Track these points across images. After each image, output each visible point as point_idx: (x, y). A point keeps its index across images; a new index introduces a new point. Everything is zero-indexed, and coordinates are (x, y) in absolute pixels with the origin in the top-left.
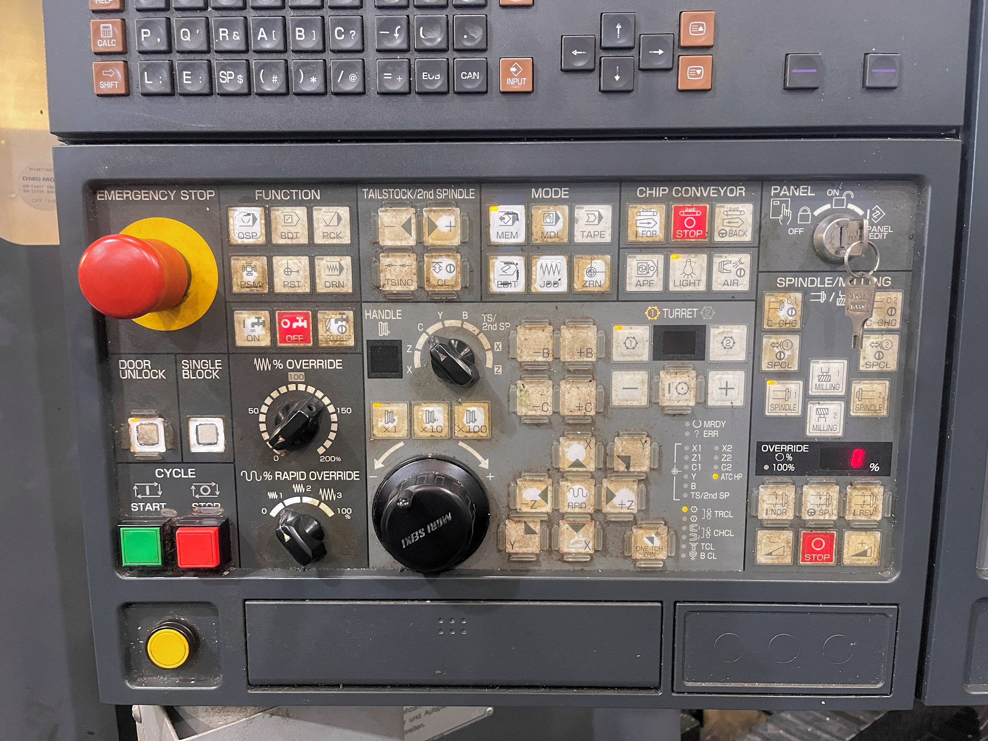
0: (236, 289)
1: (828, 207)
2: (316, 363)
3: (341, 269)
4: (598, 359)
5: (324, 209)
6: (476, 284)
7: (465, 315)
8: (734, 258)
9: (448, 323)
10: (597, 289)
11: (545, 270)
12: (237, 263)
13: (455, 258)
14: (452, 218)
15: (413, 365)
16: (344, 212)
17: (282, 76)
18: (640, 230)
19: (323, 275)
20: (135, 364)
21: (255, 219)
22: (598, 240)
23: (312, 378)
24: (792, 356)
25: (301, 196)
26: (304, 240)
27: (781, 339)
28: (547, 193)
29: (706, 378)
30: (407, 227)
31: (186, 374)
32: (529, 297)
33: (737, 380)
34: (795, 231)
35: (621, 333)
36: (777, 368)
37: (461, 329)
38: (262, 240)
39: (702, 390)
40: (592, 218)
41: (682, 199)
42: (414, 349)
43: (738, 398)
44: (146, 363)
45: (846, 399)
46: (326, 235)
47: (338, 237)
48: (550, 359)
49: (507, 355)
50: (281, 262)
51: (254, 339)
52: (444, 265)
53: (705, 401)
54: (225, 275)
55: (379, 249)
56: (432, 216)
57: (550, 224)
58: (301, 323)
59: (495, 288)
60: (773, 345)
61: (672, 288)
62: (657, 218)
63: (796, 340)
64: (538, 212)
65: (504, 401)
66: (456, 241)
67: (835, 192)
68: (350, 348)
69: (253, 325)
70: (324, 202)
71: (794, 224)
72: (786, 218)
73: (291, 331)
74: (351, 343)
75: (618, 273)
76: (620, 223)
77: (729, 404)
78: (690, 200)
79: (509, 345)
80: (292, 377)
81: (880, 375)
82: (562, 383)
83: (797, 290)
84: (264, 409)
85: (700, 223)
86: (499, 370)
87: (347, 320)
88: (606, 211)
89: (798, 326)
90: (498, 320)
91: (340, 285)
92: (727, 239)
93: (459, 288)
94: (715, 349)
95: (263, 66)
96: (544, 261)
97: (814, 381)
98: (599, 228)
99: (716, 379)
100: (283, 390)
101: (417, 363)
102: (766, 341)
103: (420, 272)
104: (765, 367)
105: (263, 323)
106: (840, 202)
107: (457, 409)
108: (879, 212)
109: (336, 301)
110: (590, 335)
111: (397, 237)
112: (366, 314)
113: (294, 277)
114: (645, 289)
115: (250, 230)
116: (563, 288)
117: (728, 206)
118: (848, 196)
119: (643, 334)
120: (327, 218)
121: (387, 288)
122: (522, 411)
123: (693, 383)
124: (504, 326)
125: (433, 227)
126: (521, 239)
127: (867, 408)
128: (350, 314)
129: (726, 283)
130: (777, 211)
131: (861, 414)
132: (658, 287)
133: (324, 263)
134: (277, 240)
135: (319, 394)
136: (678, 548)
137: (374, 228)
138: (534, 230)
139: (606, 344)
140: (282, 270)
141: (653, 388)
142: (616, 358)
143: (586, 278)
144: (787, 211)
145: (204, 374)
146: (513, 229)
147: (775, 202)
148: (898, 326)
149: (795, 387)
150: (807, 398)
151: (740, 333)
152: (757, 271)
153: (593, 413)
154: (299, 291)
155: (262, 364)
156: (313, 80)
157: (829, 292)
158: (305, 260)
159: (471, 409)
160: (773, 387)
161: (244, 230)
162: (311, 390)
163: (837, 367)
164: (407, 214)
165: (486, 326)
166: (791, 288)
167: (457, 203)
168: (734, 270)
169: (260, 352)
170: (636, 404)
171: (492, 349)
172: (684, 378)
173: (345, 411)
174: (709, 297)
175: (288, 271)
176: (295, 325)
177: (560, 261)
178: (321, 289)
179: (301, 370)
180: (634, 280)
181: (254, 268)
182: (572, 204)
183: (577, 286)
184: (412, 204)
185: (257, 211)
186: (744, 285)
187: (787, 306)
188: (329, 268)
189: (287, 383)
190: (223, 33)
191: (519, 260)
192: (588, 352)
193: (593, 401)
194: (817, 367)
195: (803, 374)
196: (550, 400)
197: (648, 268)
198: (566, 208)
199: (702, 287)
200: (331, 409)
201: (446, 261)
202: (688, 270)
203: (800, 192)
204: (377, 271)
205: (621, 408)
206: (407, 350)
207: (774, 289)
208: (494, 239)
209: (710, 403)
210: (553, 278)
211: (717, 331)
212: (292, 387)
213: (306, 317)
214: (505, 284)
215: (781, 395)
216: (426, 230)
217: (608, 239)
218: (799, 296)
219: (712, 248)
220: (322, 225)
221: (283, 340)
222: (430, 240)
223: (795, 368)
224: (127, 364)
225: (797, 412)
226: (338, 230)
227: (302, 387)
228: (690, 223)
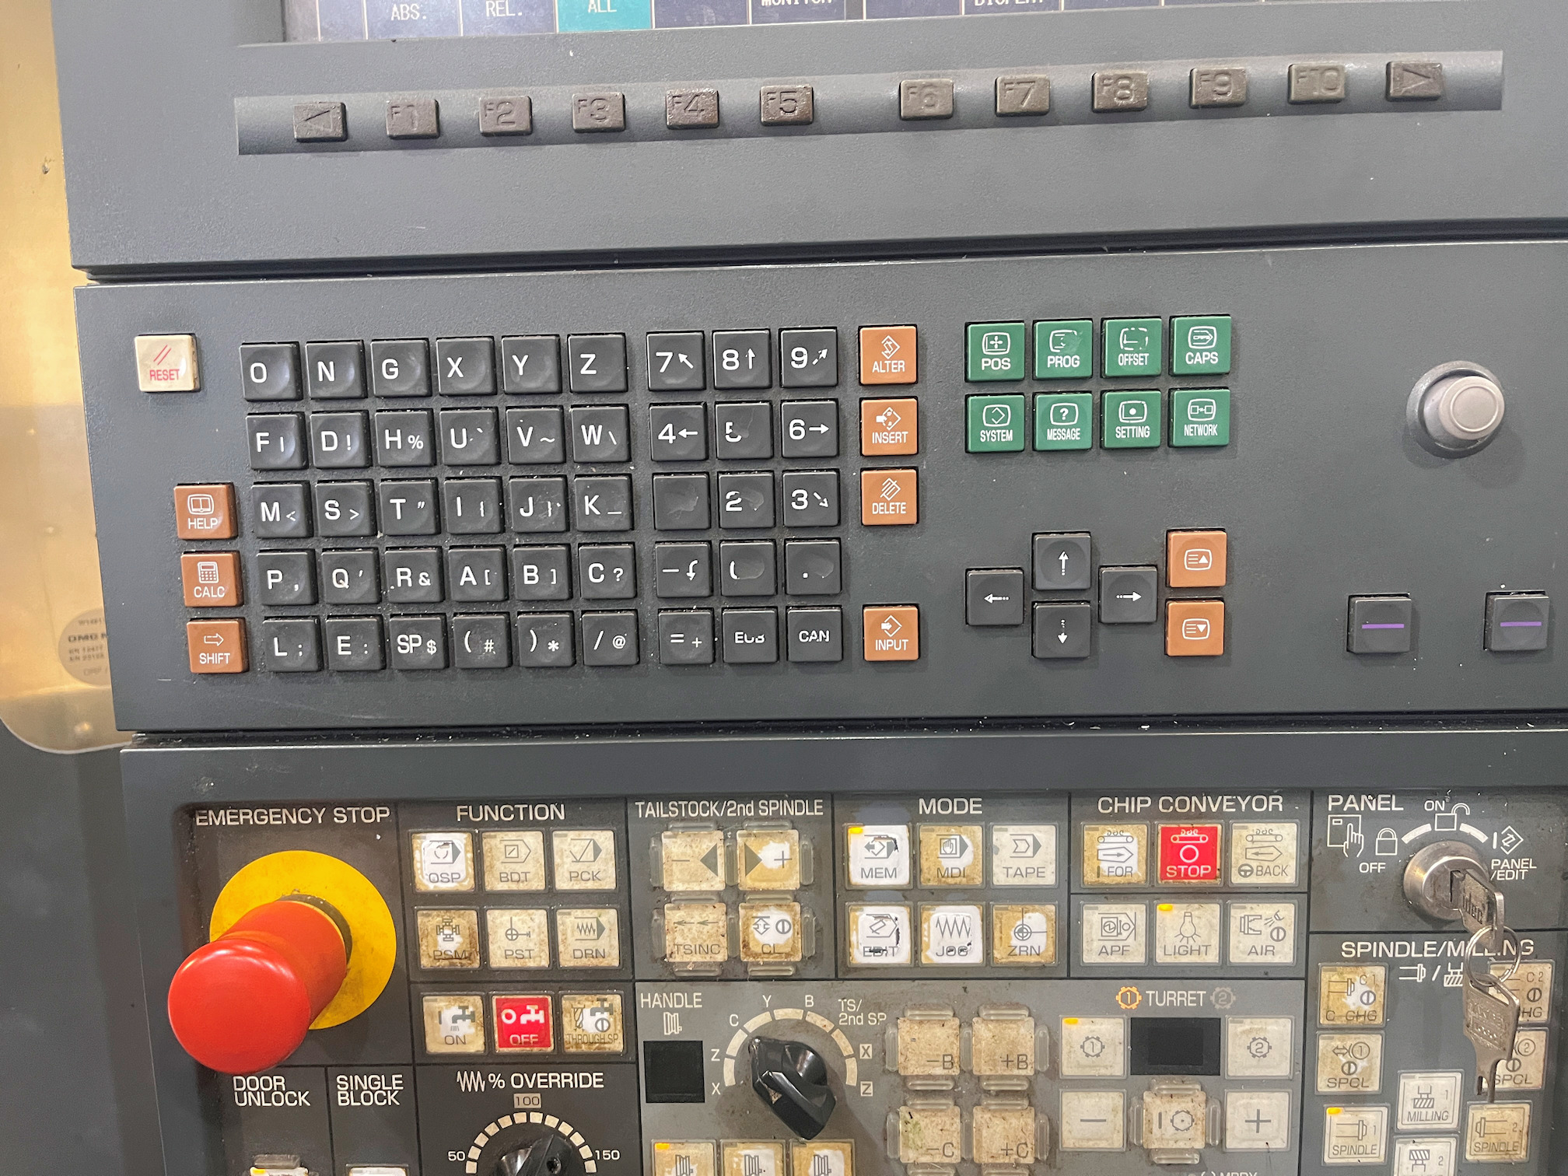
0: (425, 962)
1: (1426, 828)
2: (561, 1079)
3: (601, 929)
4: (1037, 1073)
5: (572, 834)
6: (829, 952)
7: (809, 1000)
8: (1266, 910)
9: (781, 1014)
10: (1033, 959)
11: (944, 928)
12: (427, 921)
13: (790, 909)
14: (785, 847)
15: (720, 1078)
16: (605, 839)
17: (502, 641)
18: (1104, 866)
19: (570, 939)
20: (259, 1083)
21: (456, 853)
22: (1033, 881)
23: (553, 1101)
24: (1370, 1068)
25: (534, 814)
26: (538, 884)
27: (1350, 1040)
28: (945, 806)
29: (1223, 1105)
30: (709, 861)
31: (344, 1097)
32: (918, 973)
33: (1277, 1107)
34: (1370, 867)
35: (1076, 1030)
36: (1344, 1088)
37: (803, 1025)
38: (467, 884)
39: (1218, 1126)
40: (1022, 846)
41: (1174, 816)
42: (723, 1056)
43: (1277, 1135)
44: (277, 1081)
45: (1460, 1134)
46: (574, 876)
47: (594, 878)
48: (956, 1072)
49: (882, 1066)
50: (499, 919)
51: (456, 1041)
52: (772, 922)
53: (1222, 1141)
54: (408, 941)
55: (661, 897)
56: (752, 843)
57: (950, 856)
58: (534, 1016)
59: (859, 956)
60: (1336, 1051)
61: (1161, 958)
62: (1133, 847)
63: (1375, 1042)
64: (930, 836)
65: (877, 1139)
66: (794, 882)
67: (1437, 804)
68: (616, 1054)
69: (455, 1019)
70: (571, 824)
71: (1369, 857)
72: (1355, 847)
73: (518, 1028)
74: (618, 1046)
75: (1068, 935)
76: (1071, 854)
77: (1262, 1145)
78: (1188, 816)
79: (884, 1052)
80: (520, 1100)
81: (1516, 1096)
82: (977, 1111)
83: (1377, 961)
84: (474, 1153)
85: (1207, 854)
86: (867, 1090)
87: (610, 1010)
88: (1046, 835)
89: (1379, 1021)
90: (866, 1009)
91: (597, 954)
92: (1253, 880)
93: (798, 958)
94: (1237, 1057)
95: (470, 626)
96: (941, 915)
97: (1406, 1107)
98: (1036, 862)
99: (1240, 1106)
100: (505, 1122)
101: (729, 1079)
102: (1325, 1045)
103: (732, 933)
104: (1323, 1086)
105: (472, 1017)
106: (1447, 822)
107: (798, 1152)
108: (1512, 838)
109: (592, 980)
110: (1023, 1034)
111: (694, 877)
112: (642, 1000)
113: (521, 943)
114: (1115, 959)
115: (448, 869)
116: (975, 956)
117: (1254, 827)
118: (1461, 811)
119: (1113, 1031)
120: (577, 848)
121: (677, 959)
122: (908, 1155)
123: (1200, 1112)
124: (875, 1019)
125: (752, 860)
126: (903, 879)
127: (1493, 1148)
128: (616, 1000)
129: (1253, 951)
130: (1339, 835)
131: (1483, 1157)
132: (1137, 957)
133: (571, 921)
134: (494, 884)
135: (566, 1129)
137: (653, 865)
138: (925, 864)
139: (1051, 1049)
140: (501, 932)
141: (1133, 1121)
142: (1068, 1069)
143: (1015, 942)
144: (1355, 836)
145: (374, 1098)
146: (889, 864)
147: (1336, 821)
148: (1544, 1017)
149: (1375, 1117)
150: (1394, 1133)
151: (1280, 1031)
152: (1307, 932)
153: (1030, 1160)
154: (531, 964)
155: (470, 1081)
156: (553, 646)
157: (1431, 965)
158: (540, 916)
159: (823, 1152)
160: (1336, 1119)
161: (439, 869)
162: (552, 1121)
163: (1445, 1085)
164: (711, 840)
165: (845, 1018)
166: (1366, 959)
167: (794, 823)
168: (1267, 931)
169: (468, 1063)
170: (1103, 1145)
171: (856, 1054)
172: (1187, 1105)
173: (609, 1155)
174: (1225, 972)
175: (512, 934)
176: (524, 1019)
177: (970, 914)
178: (566, 961)
179: (535, 1089)
180: (1097, 945)
181: (456, 929)
182: (987, 822)
183: (999, 954)
184: (720, 825)
185: (461, 839)
186: (1284, 954)
187: (1360, 988)
188: (580, 929)
189: (511, 1112)
190: (403, 576)
191: (900, 914)
192: (1020, 1061)
193: (1031, 1141)
194: (1411, 1085)
195: (1388, 1096)
196: (956, 1139)
197: (1118, 927)
198: (978, 830)
199: (1212, 957)
200: (586, 1152)
201: (775, 915)
202: (1188, 930)
203: (1377, 805)
204: (661, 932)
205: (1078, 1153)
206: (711, 1056)
207: (1335, 958)
208: (856, 878)
209: (1231, 1144)
210: (958, 942)
211: (1240, 1028)
212: (521, 1118)
213: (542, 1005)
214: (876, 951)
215: (1351, 1131)
216: (741, 865)
217: (1049, 878)
218: (1380, 972)
219: (1227, 894)
220: (569, 860)
221: (505, 1043)
222: (746, 881)
223: (1374, 1086)
224: (246, 1082)
225: (1378, 1157)
226: (595, 868)
227: (537, 1118)
228: (1189, 854)
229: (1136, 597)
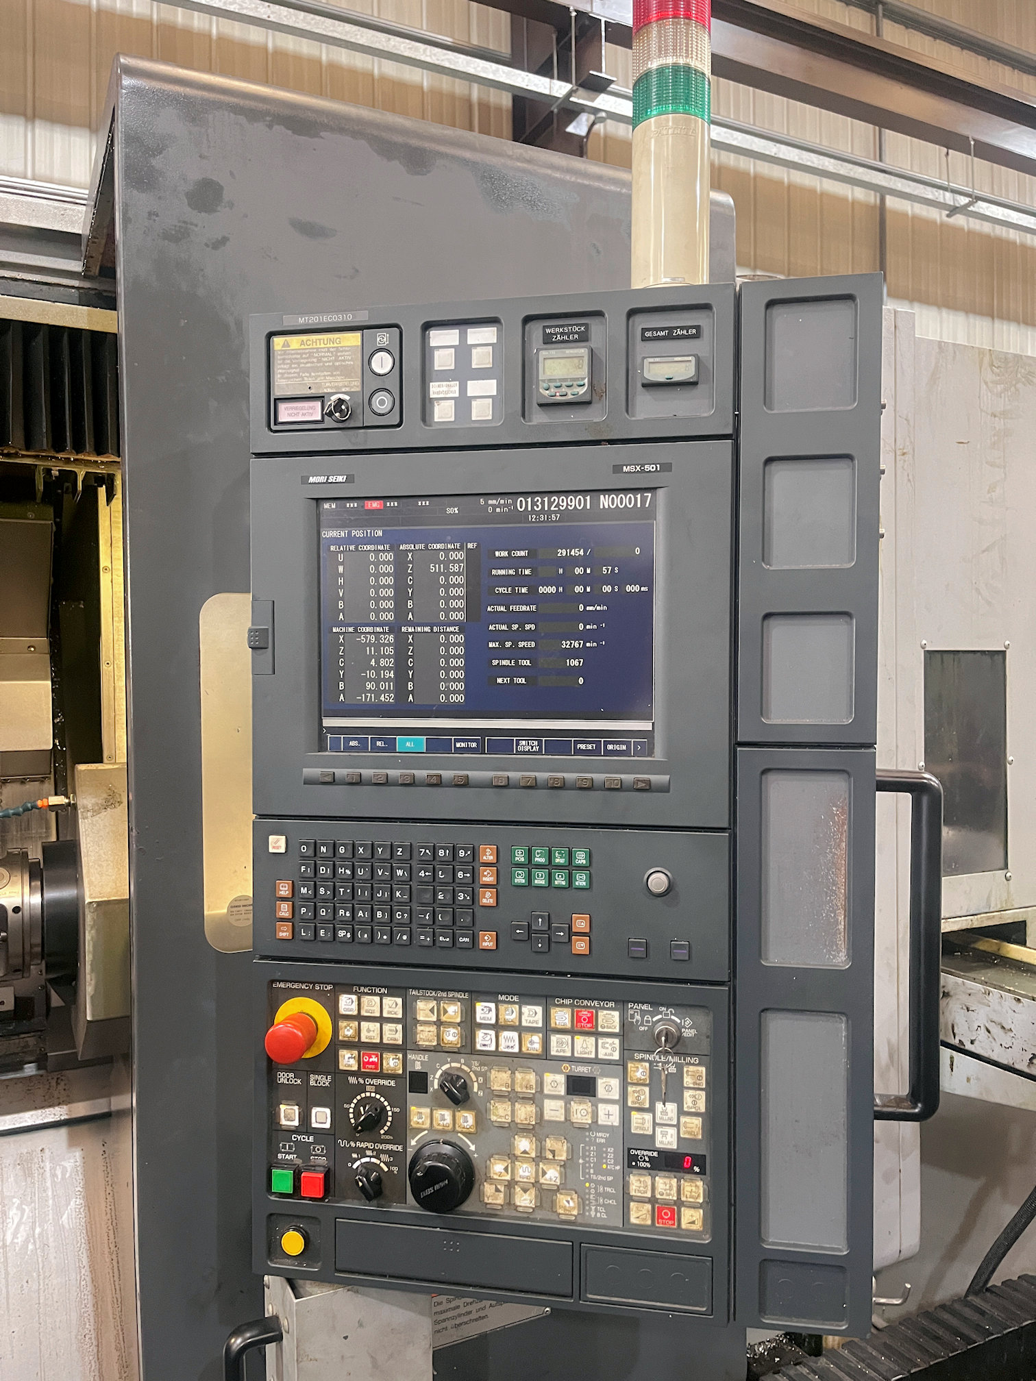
0: (341, 1038)
1: (660, 1016)
2: (381, 1082)
3: (397, 1031)
4: (536, 1092)
5: (389, 998)
6: (469, 1045)
7: (463, 1061)
8: (610, 1040)
9: (454, 1065)
10: (535, 1052)
11: (506, 1039)
12: (342, 1024)
13: (457, 1029)
14: (456, 1008)
15: (433, 1086)
16: (399, 1001)
17: (370, 935)
18: (557, 1022)
19: (387, 1034)
20: (286, 1075)
21: (352, 1002)
22: (535, 1025)
23: (379, 1089)
24: (645, 1099)
25: (377, 991)
26: (378, 1014)
27: (639, 1088)
28: (507, 998)
29: (597, 1108)
30: (432, 1010)
31: (312, 1083)
32: (497, 1053)
33: (615, 1110)
34: (643, 1029)
35: (549, 1077)
36: (637, 1105)
37: (460, 1069)
38: (355, 1013)
39: (595, 1115)
40: (531, 1013)
41: (579, 1006)
42: (434, 1078)
43: (615, 1120)
44: (291, 1075)
45: (678, 1126)
46: (389, 1012)
47: (395, 1013)
48: (510, 1089)
49: (485, 1086)
50: (365, 1025)
51: (349, 1066)
52: (451, 1033)
53: (597, 1121)
54: (336, 1030)
55: (416, 1022)
56: (446, 1006)
57: (508, 1014)
58: (374, 1059)
59: (479, 1047)
60: (634, 1092)
61: (576, 1055)
62: (567, 1016)
63: (647, 1089)
64: (502, 1007)
65: (484, 1111)
66: (458, 1020)
67: (663, 1009)
68: (399, 1075)
69: (349, 1058)
70: (389, 995)
71: (642, 1025)
72: (637, 1021)
73: (368, 1063)
74: (400, 1072)
75: (546, 1044)
76: (547, 1017)
77: (610, 1124)
78: (584, 1007)
79: (486, 1080)
80: (368, 1088)
81: (696, 1114)
82: (516, 1104)
83: (646, 1061)
84: (353, 1105)
85: (590, 1020)
86: (481, 1094)
87: (398, 1059)
88: (539, 1009)
89: (648, 1082)
90: (480, 1065)
91: (395, 1040)
92: (605, 1030)
93: (459, 1046)
94: (601, 1092)
95: (360, 929)
96: (505, 1034)
97: (658, 1114)
98: (536, 1018)
99: (602, 1108)
100: (363, 1095)
101: (436, 1086)
102: (630, 1089)
103: (438, 1036)
104: (630, 1104)
105: (354, 1058)
106: (666, 1015)
107: (457, 1113)
108: (688, 1022)
109: (393, 1048)
110: (532, 1077)
111: (427, 1016)
112: (409, 1056)
113: (371, 1034)
114: (562, 1054)
115: (350, 1007)
116: (516, 1050)
117: (605, 1012)
118: (671, 1012)
119: (561, 1079)
120: (391, 1003)
121: (420, 1043)
122: (493, 1118)
123: (590, 1110)
124: (484, 1069)
125: (445, 1012)
126: (493, 1021)
127: (690, 1133)
128: (400, 1056)
129: (606, 1055)
130: (632, 1016)
131: (686, 1136)
132: (569, 1054)
133: (387, 1027)
134: (364, 1013)
135: (382, 1099)
136: (584, 1209)
137: (414, 1011)
138: (500, 1017)
139: (541, 1084)
140: (365, 1029)
141: (567, 1111)
142: (546, 1092)
143: (529, 1046)
144: (638, 1017)
145: (322, 1084)
146: (489, 1016)
147: (631, 1012)
148: (704, 1086)
149: (648, 1117)
150: (655, 1124)
151: (615, 1083)
152: (623, 1049)
153: (534, 1123)
154: (374, 1041)
155: (352, 1080)
156: (385, 937)
157: (664, 1063)
158: (378, 1025)
159: (466, 1115)
160: (635, 1116)
161: (347, 1007)
162: (378, 1096)
163: (671, 1107)
164: (433, 1004)
165: (474, 1068)
166: (642, 1060)
167: (459, 1000)
168: (610, 1048)
169: (352, 1073)
170: (558, 1119)
171: (477, 1081)
172: (584, 1106)
173: (397, 1110)
174: (596, 1061)
175: (369, 1031)
176: (371, 1060)
177: (515, 1035)
178: (385, 1041)
179: (373, 1085)
180: (555, 1049)
181: (351, 1027)
182: (520, 1004)
183: (524, 1049)
184: (435, 999)
185: (354, 997)
186: (616, 1056)
187: (641, 1070)
188: (390, 1030)
189: (365, 1092)
190: (342, 912)
191: (492, 1033)
192: (531, 1087)
193: (534, 1116)
194: (659, 1106)
195: (651, 1110)
196: (509, 1113)
197: (562, 1043)
198: (517, 1006)
199: (593, 1056)
200: (388, 1108)
201: (452, 1031)
202: (585, 1046)
203: (645, 1007)
204: (416, 1033)
205: (550, 1122)
206: (430, 1078)
207: (633, 1059)
208: (478, 1020)
209: (600, 1122)
210: (511, 1044)
211: (602, 1081)
212: (368, 1094)
213: (377, 1056)
214: (484, 1045)
215: (640, 1121)
216: (442, 1013)
217: (540, 1025)
218: (647, 1065)
219: (597, 1034)
220: (387, 1007)
221: (364, 1068)
222: (443, 1018)
223: (647, 1106)
224: (282, 1074)
225: (650, 1132)
226: (395, 1010)
227: (373, 1095)
228: (584, 1020)
229: (562, 934)
